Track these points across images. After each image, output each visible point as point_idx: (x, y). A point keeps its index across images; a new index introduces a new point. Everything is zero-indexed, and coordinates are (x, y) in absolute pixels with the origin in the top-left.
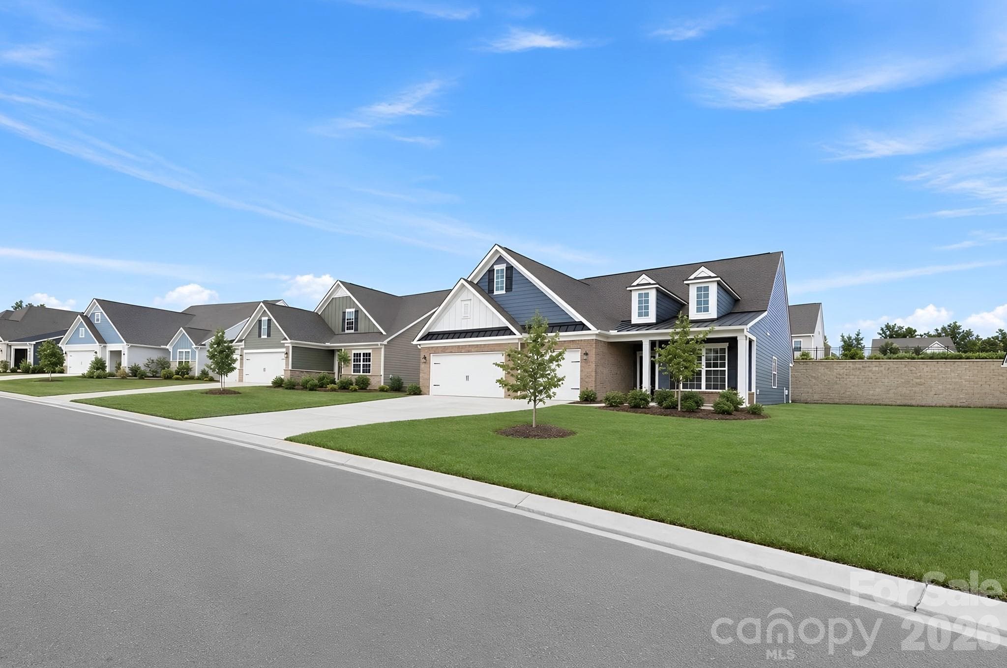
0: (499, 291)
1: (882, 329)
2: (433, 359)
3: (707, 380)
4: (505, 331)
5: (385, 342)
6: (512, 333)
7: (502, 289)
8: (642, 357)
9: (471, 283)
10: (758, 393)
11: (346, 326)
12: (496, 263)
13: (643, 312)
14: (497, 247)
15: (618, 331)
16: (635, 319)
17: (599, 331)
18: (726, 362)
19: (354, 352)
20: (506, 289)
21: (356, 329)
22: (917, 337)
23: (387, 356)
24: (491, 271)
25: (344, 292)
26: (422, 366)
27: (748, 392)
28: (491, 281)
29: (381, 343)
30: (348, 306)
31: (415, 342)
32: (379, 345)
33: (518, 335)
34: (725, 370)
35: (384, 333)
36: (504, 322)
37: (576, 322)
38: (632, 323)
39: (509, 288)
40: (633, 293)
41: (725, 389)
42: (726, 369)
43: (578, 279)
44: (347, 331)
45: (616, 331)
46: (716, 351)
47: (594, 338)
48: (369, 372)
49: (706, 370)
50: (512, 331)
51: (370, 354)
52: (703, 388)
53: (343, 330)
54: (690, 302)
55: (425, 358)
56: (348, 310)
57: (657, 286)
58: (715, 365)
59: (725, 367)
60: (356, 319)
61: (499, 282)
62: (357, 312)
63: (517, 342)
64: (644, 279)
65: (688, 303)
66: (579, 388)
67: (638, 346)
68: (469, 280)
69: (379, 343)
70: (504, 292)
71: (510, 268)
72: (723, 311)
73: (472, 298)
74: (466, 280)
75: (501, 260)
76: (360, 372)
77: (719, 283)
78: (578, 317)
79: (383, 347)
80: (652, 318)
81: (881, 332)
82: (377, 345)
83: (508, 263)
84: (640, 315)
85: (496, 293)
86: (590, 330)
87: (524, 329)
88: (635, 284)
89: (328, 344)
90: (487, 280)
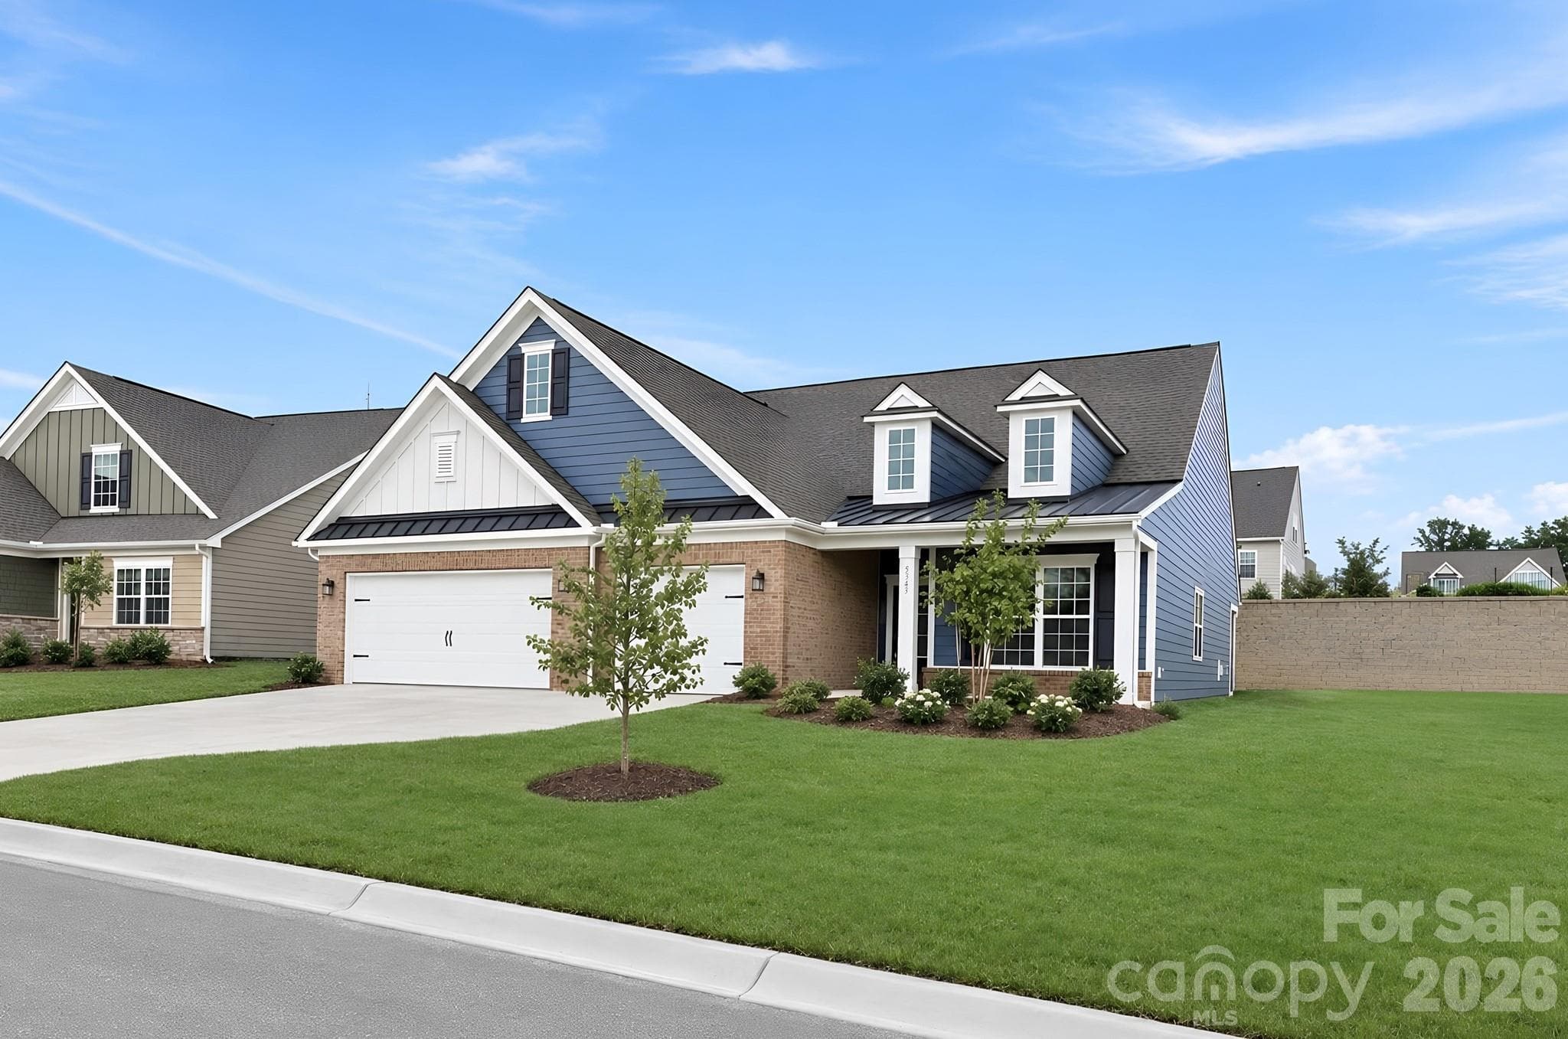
0: (535, 415)
1: (1422, 531)
2: (355, 587)
3: (1048, 643)
4: (552, 516)
5: (215, 541)
6: (571, 523)
7: (543, 410)
8: (898, 587)
9: (459, 388)
10: (1159, 676)
11: (93, 494)
12: (525, 338)
13: (901, 477)
14: (529, 296)
15: (839, 525)
16: (883, 495)
17: (793, 520)
18: (1092, 599)
19: (120, 564)
20: (552, 408)
21: (125, 503)
22: (1492, 548)
23: (219, 574)
24: (514, 359)
25: (83, 397)
26: (323, 604)
27: (1137, 671)
28: (514, 385)
29: (203, 542)
30: (98, 433)
31: (302, 543)
32: (197, 547)
33: (587, 527)
34: (1088, 619)
35: (211, 515)
36: (550, 495)
37: (738, 496)
38: (876, 502)
39: (560, 408)
40: (877, 430)
41: (1087, 665)
42: (1091, 616)
43: (742, 392)
44: (94, 510)
45: (836, 523)
46: (1067, 574)
47: (783, 537)
48: (166, 622)
49: (1045, 620)
50: (571, 518)
51: (167, 570)
52: (1038, 665)
53: (85, 504)
54: (1009, 457)
55: (331, 584)
56: (97, 450)
57: (935, 414)
58: (1067, 608)
59: (1088, 613)
60: (126, 475)
61: (536, 387)
62: (126, 456)
63: (587, 545)
64: (903, 396)
65: (1007, 459)
66: (743, 662)
67: (889, 560)
68: (455, 378)
69: (197, 543)
70: (547, 416)
71: (563, 355)
72: (1085, 481)
73: (463, 430)
74: (446, 380)
75: (539, 329)
76: (137, 621)
77: (1077, 414)
78: (742, 486)
79: (208, 553)
80: (921, 492)
81: (1420, 535)
82: (193, 547)
83: (560, 341)
84: (893, 484)
85: (526, 418)
86: (772, 517)
87: (601, 512)
88: (883, 406)
89: (39, 545)
90: (504, 381)
